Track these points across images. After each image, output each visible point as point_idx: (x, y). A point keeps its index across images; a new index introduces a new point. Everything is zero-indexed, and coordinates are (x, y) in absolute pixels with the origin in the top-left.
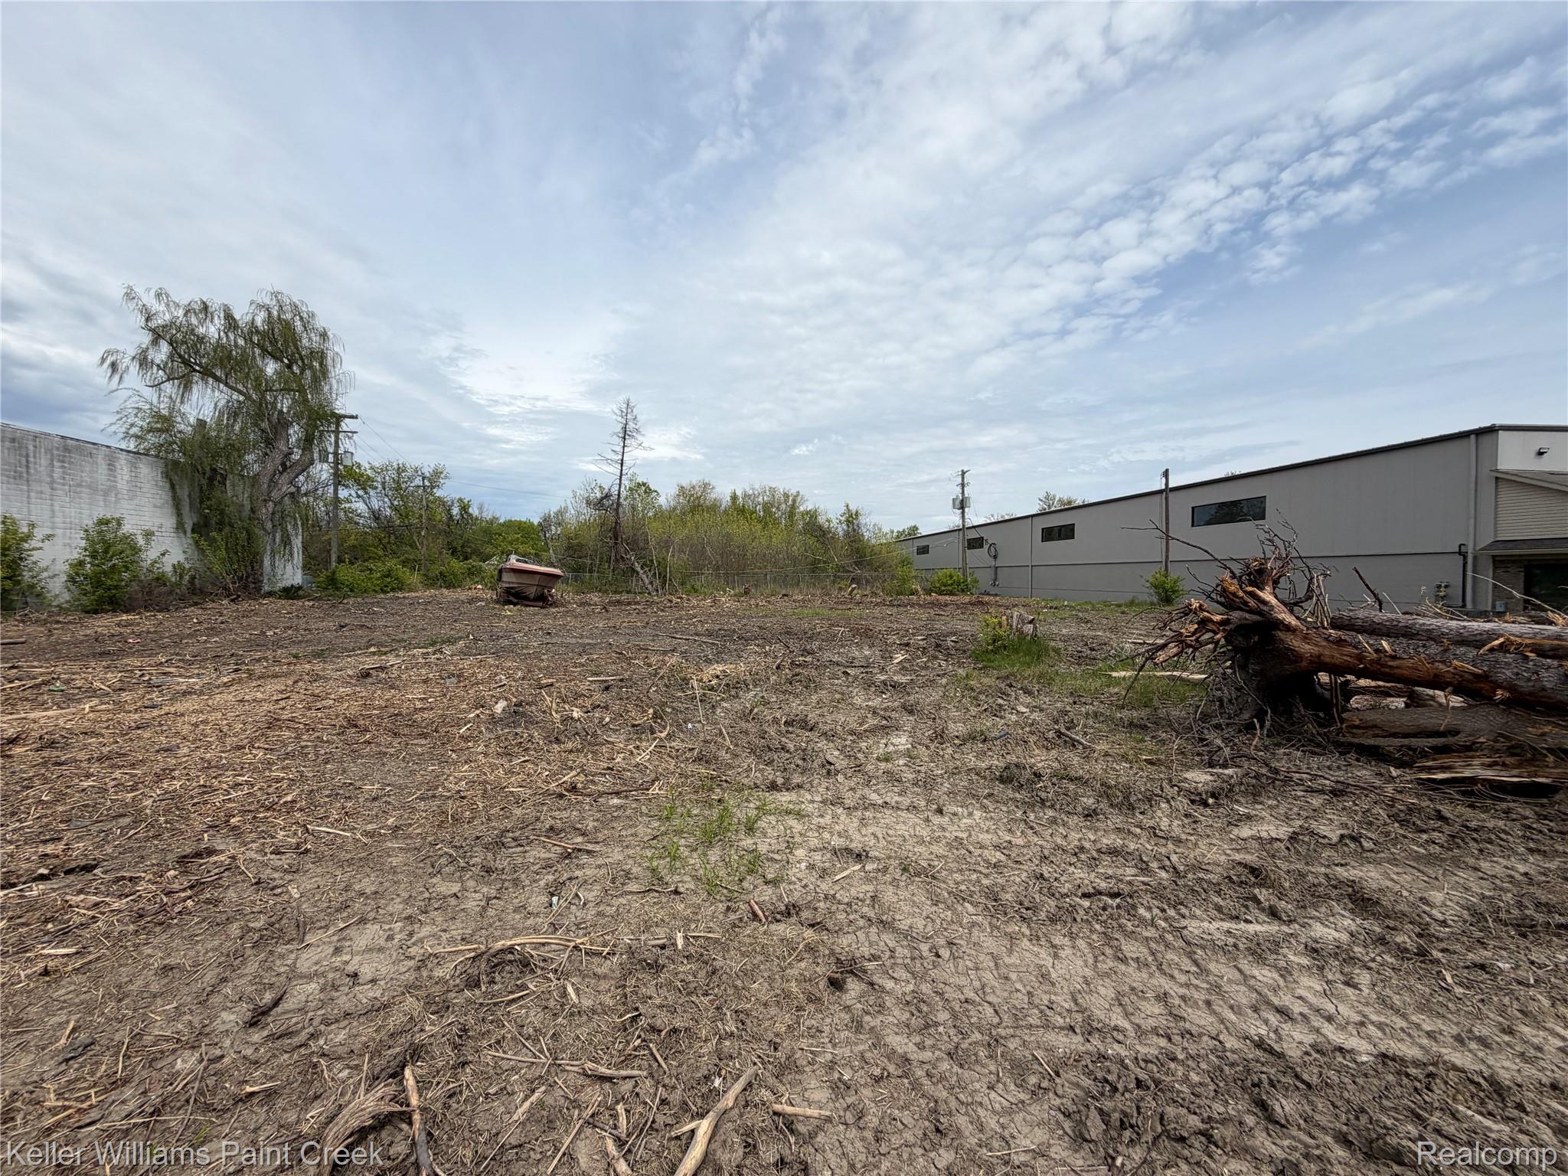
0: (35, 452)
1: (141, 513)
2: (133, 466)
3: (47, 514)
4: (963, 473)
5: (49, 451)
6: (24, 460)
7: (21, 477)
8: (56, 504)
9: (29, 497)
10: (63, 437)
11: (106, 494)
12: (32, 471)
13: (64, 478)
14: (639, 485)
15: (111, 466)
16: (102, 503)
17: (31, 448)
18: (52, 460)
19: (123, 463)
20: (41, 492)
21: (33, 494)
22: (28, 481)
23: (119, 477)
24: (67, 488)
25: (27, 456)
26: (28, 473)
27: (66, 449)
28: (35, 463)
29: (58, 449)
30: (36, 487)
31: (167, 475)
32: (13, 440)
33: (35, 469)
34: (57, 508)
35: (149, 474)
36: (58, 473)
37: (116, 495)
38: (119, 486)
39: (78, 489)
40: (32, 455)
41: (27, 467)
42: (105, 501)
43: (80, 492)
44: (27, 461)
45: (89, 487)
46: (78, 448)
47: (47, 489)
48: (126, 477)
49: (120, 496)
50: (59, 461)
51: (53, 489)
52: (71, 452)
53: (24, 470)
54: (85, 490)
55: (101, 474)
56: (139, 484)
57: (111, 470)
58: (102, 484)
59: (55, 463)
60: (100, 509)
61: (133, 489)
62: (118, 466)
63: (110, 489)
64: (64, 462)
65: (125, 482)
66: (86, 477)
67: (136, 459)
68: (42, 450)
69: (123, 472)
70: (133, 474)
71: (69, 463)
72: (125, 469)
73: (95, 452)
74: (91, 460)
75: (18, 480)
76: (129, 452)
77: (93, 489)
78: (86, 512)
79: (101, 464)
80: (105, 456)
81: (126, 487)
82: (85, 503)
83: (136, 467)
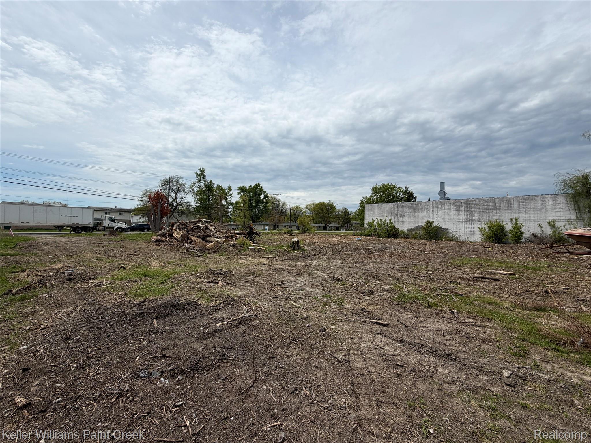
1: (558, 214)
2: (554, 199)
5: (518, 201)
6: (510, 205)
7: (509, 209)
8: (520, 214)
9: (511, 214)
10: (523, 196)
11: (540, 210)
12: (512, 207)
13: (523, 207)
15: (543, 200)
16: (539, 213)
17: (512, 201)
19: (549, 198)
20: (515, 212)
21: (513, 213)
22: (511, 210)
23: (547, 204)
24: (525, 210)
25: (511, 203)
26: (511, 208)
27: (525, 199)
28: (514, 205)
29: (521, 200)
30: (513, 211)
32: (507, 200)
33: (514, 206)
36: (521, 205)
37: (545, 209)
38: (547, 206)
39: (529, 210)
40: (512, 203)
41: (511, 206)
45: (533, 208)
46: (528, 198)
47: (517, 211)
48: (551, 203)
49: (547, 209)
51: (519, 211)
52: (526, 199)
53: (510, 207)
54: (532, 209)
55: (539, 204)
56: (557, 204)
57: (544, 202)
58: (539, 207)
59: (520, 204)
60: (538, 214)
61: (555, 205)
62: (547, 200)
63: (543, 208)
64: (524, 203)
65: (550, 205)
66: (532, 206)
67: (556, 196)
68: (516, 201)
69: (549, 202)
70: (555, 201)
71: (526, 202)
72: (550, 201)
73: (536, 197)
74: (534, 200)
75: (508, 210)
76: (552, 194)
77: (535, 209)
78: (532, 216)
79: (539, 201)
80: (541, 198)
81: (550, 206)
82: (532, 213)
83: (556, 199)
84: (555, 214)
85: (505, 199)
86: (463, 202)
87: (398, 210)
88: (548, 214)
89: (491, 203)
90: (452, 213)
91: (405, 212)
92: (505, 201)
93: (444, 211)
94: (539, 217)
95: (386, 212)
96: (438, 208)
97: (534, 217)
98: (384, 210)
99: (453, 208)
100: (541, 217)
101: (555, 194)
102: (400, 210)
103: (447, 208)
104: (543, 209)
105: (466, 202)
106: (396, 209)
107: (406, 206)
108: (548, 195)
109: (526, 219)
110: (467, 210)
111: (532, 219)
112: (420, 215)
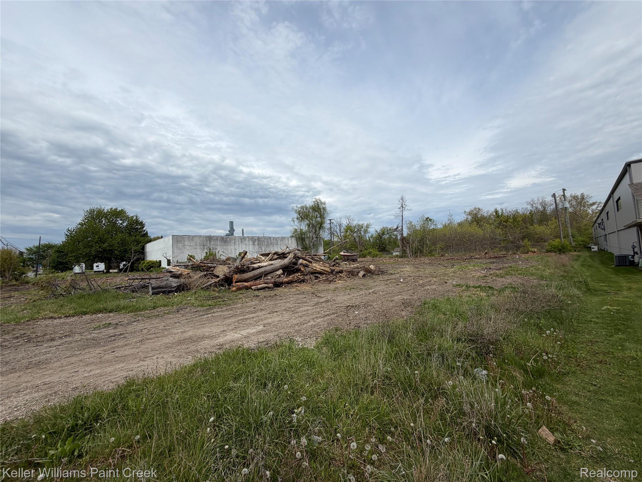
0: (278, 239)
2: (291, 240)
4: (564, 190)
14: (427, 219)
15: (288, 240)
31: (296, 240)
35: (294, 240)
80: (287, 238)
86: (256, 238)
87: (210, 243)
89: (269, 240)
90: (251, 246)
91: (217, 245)
93: (246, 245)
95: (198, 245)
96: (242, 242)
98: (196, 242)
99: (251, 243)
101: (292, 236)
102: (212, 243)
103: (247, 242)
105: (258, 238)
106: (208, 242)
107: (217, 240)
108: (289, 237)
110: (258, 244)
112: (229, 247)
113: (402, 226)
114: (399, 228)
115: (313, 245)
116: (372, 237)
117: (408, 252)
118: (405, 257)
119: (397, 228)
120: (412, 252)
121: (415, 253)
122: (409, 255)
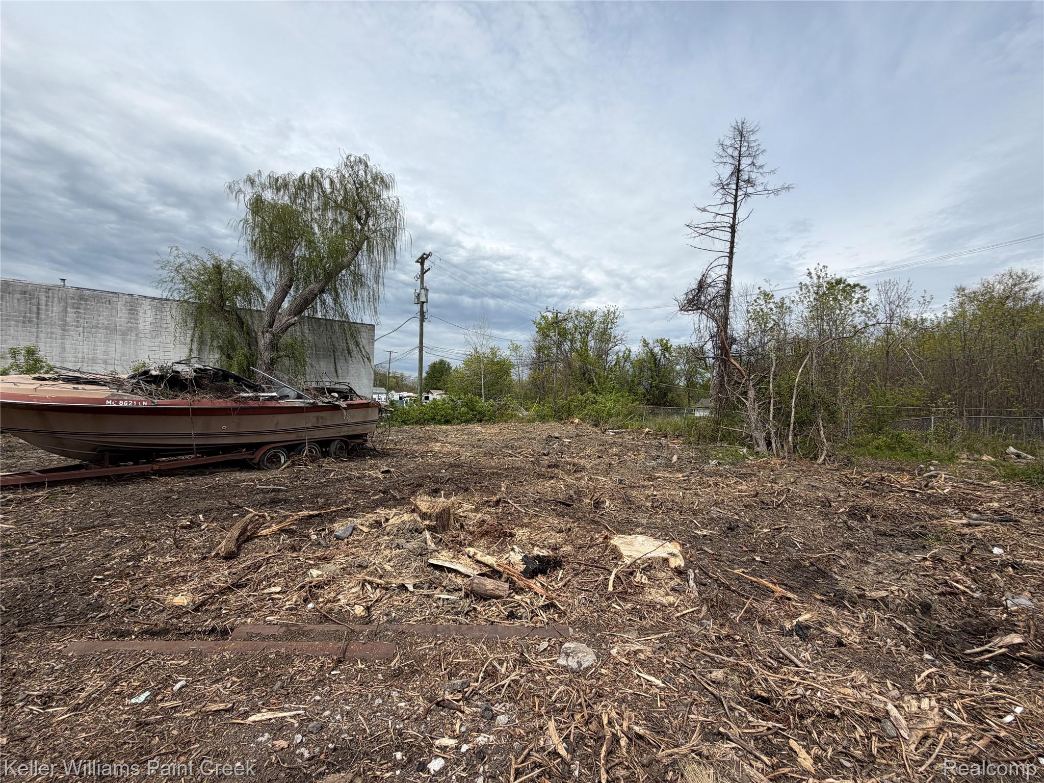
0: (47, 301)
1: (166, 349)
2: (158, 311)
3: (56, 351)
5: (63, 300)
6: (34, 308)
7: (30, 321)
8: (68, 342)
9: (37, 337)
11: (124, 334)
12: (43, 316)
13: (78, 322)
16: (120, 342)
17: (43, 298)
18: (67, 307)
19: (146, 306)
20: (52, 333)
21: (42, 335)
22: (38, 324)
23: (142, 319)
24: (81, 329)
25: (39, 304)
26: (38, 318)
27: (81, 298)
28: (47, 310)
29: (73, 298)
30: (43, 328)
32: (25, 293)
33: (47, 315)
34: (67, 346)
36: (71, 316)
37: (137, 335)
38: (141, 327)
39: (94, 330)
40: (43, 303)
41: (38, 313)
42: (123, 340)
43: (96, 333)
44: (38, 309)
45: (106, 328)
46: (93, 297)
47: (59, 331)
48: (150, 320)
49: (140, 335)
50: (74, 308)
51: (64, 330)
52: (86, 300)
53: (34, 316)
54: (101, 331)
55: (121, 317)
56: (165, 325)
57: (133, 314)
58: (121, 326)
59: (69, 310)
60: (118, 346)
61: (157, 329)
62: (141, 310)
63: (130, 330)
64: (79, 308)
65: (148, 324)
66: (103, 320)
67: (162, 304)
68: (56, 300)
69: (146, 316)
70: (159, 317)
71: (85, 309)
72: (149, 312)
73: (115, 299)
74: (110, 307)
75: (28, 324)
76: (154, 298)
77: (111, 329)
78: (101, 348)
79: (121, 309)
80: (126, 302)
81: (148, 327)
82: (101, 341)
83: (162, 312)
84: (158, 349)
85: (19, 289)
88: (142, 347)
92: (18, 296)
94: (118, 354)
97: (106, 353)
100: (123, 355)
101: (161, 299)
104: (129, 332)
108: (145, 297)
109: (83, 357)
111: (101, 356)
113: (728, 282)
114: (712, 291)
115: (274, 346)
116: (627, 358)
117: (752, 414)
118: (729, 438)
119: (702, 286)
120: (782, 415)
121: (802, 423)
122: (759, 436)
